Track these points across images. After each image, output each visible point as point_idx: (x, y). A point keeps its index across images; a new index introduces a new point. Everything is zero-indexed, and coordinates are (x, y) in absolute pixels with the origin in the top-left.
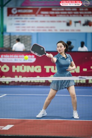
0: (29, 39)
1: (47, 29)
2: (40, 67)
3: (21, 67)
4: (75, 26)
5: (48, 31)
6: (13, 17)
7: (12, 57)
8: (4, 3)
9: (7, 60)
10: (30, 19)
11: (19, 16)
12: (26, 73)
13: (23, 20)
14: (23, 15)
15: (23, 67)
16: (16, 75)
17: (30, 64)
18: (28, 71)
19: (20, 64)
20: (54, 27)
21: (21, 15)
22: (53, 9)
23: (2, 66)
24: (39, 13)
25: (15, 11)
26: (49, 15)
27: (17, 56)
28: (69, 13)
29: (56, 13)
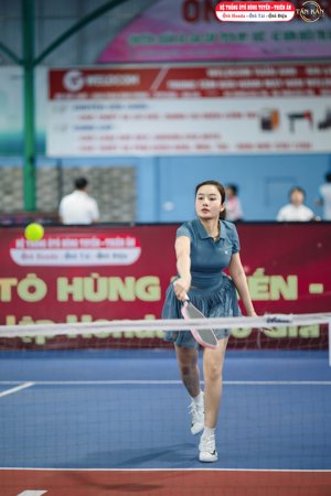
0: (126, 178)
1: (192, 143)
2: (155, 280)
3: (89, 282)
4: (292, 129)
5: (193, 151)
6: (70, 104)
7: (54, 247)
8: (37, 53)
9: (39, 256)
10: (131, 107)
11: (89, 97)
12: (106, 303)
13: (106, 112)
14: (103, 95)
15: (96, 281)
16: (72, 313)
17: (121, 272)
18: (113, 297)
19: (84, 271)
20: (216, 136)
21: (97, 95)
22: (212, 73)
23: (19, 280)
24: (163, 88)
25: (74, 80)
26: (196, 94)
27: (74, 243)
28: (269, 83)
29: (223, 85)
